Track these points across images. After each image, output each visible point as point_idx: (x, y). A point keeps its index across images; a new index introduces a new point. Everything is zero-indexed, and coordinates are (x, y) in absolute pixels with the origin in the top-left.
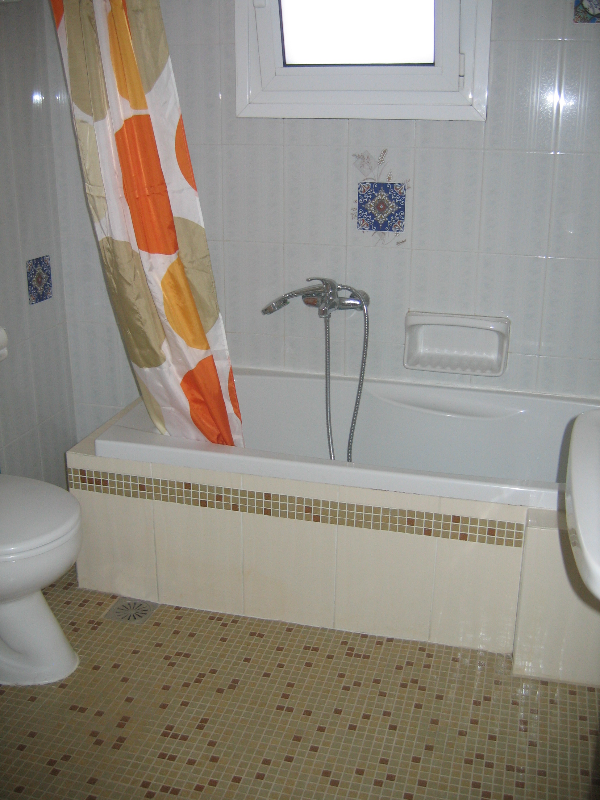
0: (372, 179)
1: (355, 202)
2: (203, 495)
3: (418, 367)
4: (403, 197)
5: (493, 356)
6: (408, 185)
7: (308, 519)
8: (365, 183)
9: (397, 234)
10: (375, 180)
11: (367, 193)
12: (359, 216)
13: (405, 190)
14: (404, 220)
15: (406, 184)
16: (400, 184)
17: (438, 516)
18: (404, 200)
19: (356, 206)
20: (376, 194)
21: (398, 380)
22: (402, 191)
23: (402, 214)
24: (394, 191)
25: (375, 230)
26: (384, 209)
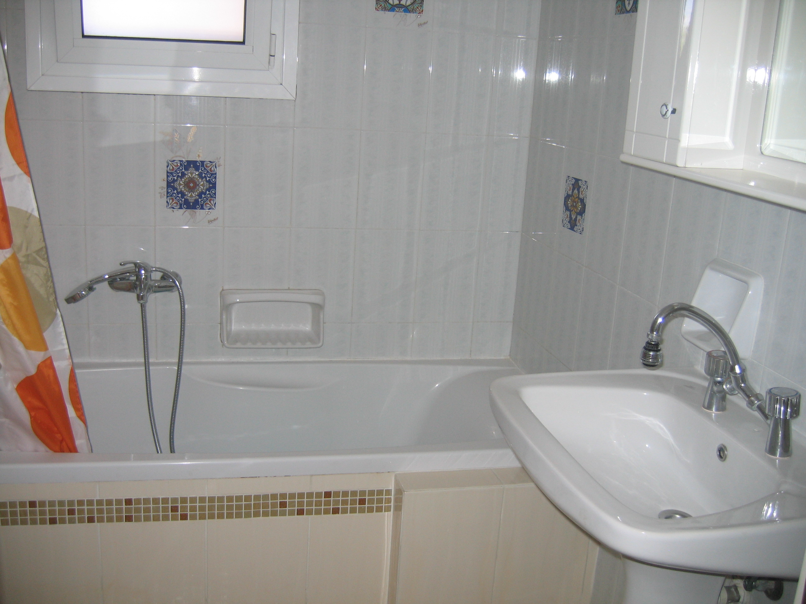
0: (180, 156)
1: (164, 180)
2: (52, 512)
3: (239, 345)
4: (214, 175)
5: (307, 328)
6: (219, 163)
7: (174, 518)
8: (174, 161)
9: (208, 212)
10: (184, 158)
11: (176, 171)
12: (168, 195)
13: (216, 168)
14: (215, 198)
15: (217, 161)
16: (210, 162)
17: (310, 495)
18: (215, 178)
19: (165, 184)
20: (186, 172)
21: (214, 360)
22: (213, 169)
23: (213, 191)
24: (205, 169)
25: (185, 209)
26: (194, 187)
